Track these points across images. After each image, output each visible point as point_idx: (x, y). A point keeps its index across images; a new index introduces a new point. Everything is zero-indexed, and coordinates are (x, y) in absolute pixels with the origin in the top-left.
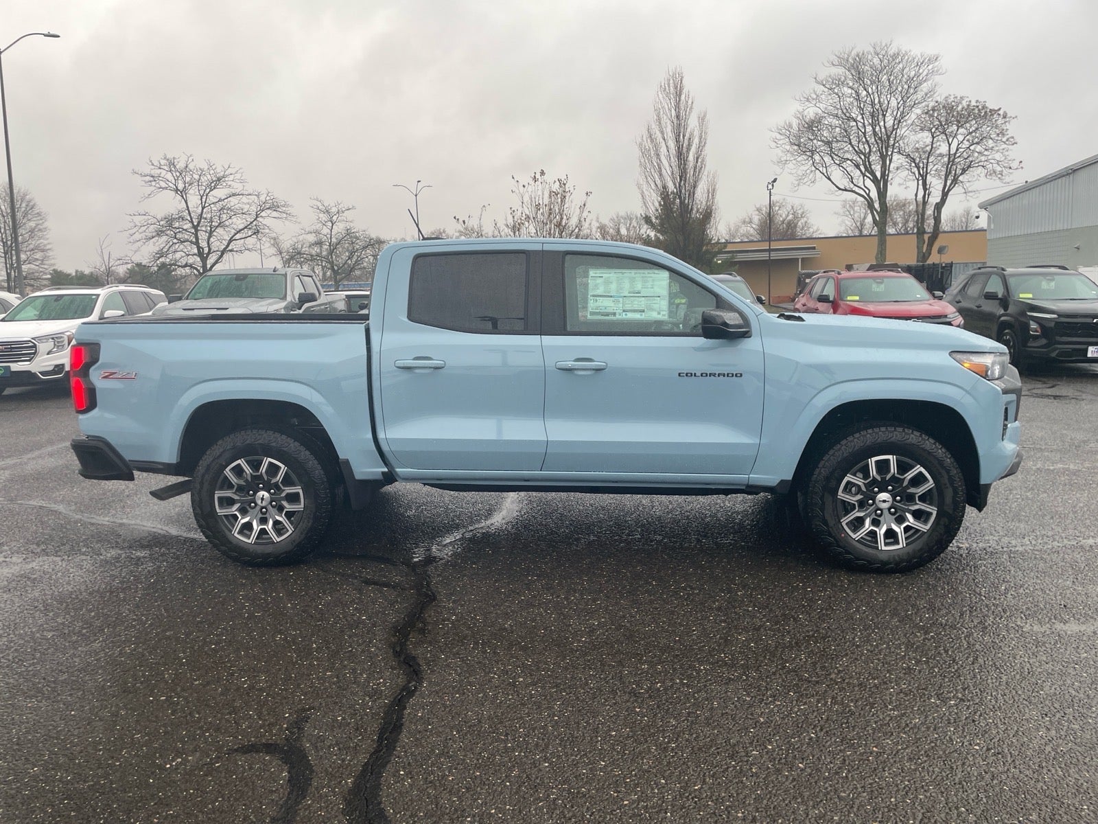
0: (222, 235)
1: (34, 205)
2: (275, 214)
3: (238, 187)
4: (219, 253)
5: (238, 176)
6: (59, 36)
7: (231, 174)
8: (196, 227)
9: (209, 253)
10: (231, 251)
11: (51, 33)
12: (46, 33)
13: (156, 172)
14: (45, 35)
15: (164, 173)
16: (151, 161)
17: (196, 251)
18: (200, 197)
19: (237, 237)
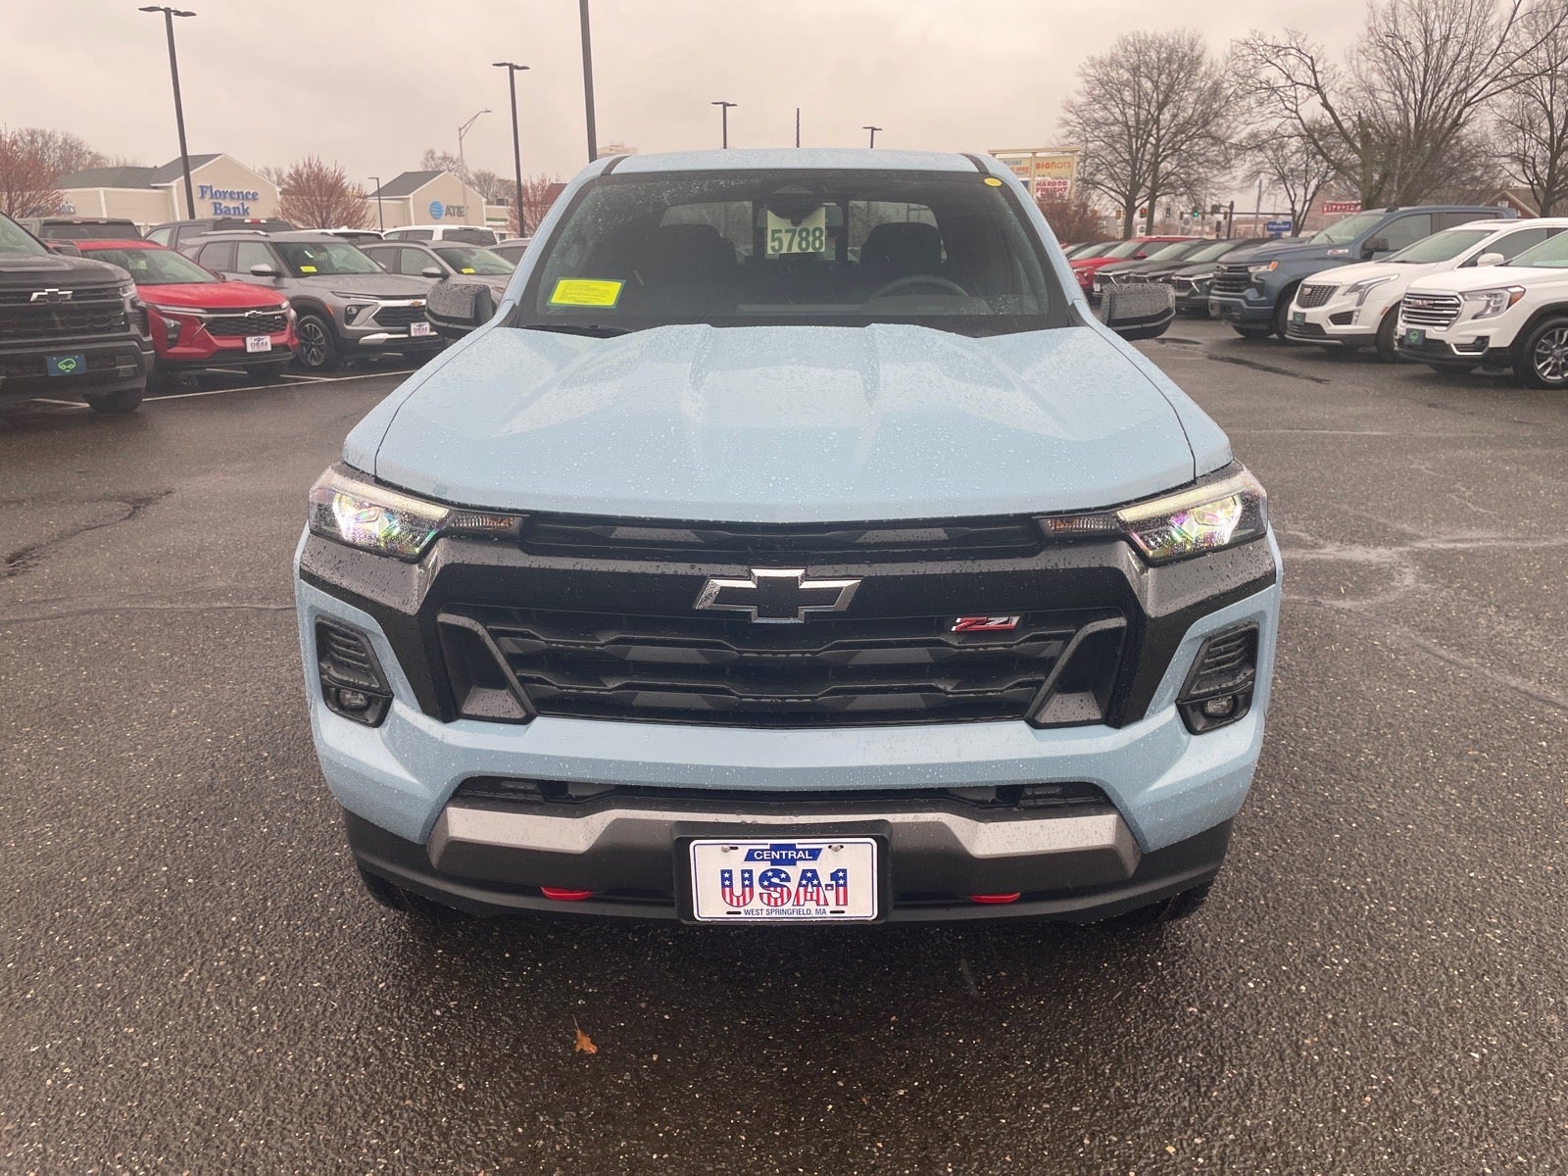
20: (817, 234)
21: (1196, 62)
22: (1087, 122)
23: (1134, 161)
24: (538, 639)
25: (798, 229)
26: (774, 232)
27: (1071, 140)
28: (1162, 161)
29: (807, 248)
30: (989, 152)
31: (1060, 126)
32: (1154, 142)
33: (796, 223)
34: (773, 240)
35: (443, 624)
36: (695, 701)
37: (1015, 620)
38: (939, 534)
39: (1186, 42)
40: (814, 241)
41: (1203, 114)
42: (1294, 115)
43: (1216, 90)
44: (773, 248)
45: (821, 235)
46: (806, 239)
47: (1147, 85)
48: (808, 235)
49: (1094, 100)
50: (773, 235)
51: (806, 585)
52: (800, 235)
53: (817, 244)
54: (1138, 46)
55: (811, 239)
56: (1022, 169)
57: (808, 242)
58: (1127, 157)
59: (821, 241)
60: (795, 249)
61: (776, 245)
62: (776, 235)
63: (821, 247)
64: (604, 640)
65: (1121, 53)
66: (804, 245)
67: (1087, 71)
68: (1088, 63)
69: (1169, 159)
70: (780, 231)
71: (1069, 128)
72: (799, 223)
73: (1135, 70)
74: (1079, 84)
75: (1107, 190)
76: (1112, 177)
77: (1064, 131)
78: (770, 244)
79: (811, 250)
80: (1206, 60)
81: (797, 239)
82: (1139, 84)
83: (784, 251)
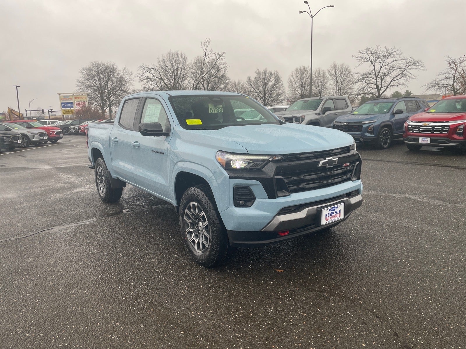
0: (388, 79)
1: (351, 71)
2: (414, 67)
3: (397, 57)
4: (386, 87)
5: (399, 52)
6: (334, 6)
7: (395, 51)
8: (377, 77)
9: (381, 87)
10: (391, 86)
11: (331, 5)
12: (329, 6)
13: (362, 55)
14: (329, 7)
15: (365, 55)
16: (359, 51)
17: (376, 87)
18: (379, 63)
19: (395, 79)
20: (221, 108)
21: (115, 70)
22: (85, 86)
23: (102, 97)
24: (291, 178)
25: (216, 107)
26: (210, 108)
27: (80, 91)
28: (111, 97)
29: (219, 111)
30: (58, 94)
31: (77, 87)
32: (107, 91)
33: (215, 106)
34: (210, 110)
35: (276, 178)
36: (315, 185)
37: (349, 163)
38: (339, 150)
39: (112, 65)
40: (220, 110)
41: (119, 84)
42: (156, 85)
43: (121, 78)
44: (211, 112)
45: (222, 109)
46: (218, 110)
47: (102, 76)
48: (218, 109)
49: (86, 79)
50: (210, 109)
51: (333, 160)
52: (217, 109)
53: (221, 111)
54: (97, 65)
55: (219, 109)
56: (70, 99)
57: (219, 110)
58: (99, 96)
59: (222, 110)
60: (216, 112)
61: (211, 111)
62: (211, 109)
63: (222, 111)
64: (303, 176)
65: (92, 67)
66: (218, 111)
67: (82, 71)
68: (82, 69)
69: (113, 96)
70: (212, 108)
71: (79, 87)
72: (216, 106)
73: (98, 72)
74: (81, 75)
75: (95, 105)
76: (96, 101)
77: (78, 88)
78: (210, 111)
79: (220, 112)
80: (117, 69)
81: (216, 110)
82: (99, 76)
83: (213, 112)
